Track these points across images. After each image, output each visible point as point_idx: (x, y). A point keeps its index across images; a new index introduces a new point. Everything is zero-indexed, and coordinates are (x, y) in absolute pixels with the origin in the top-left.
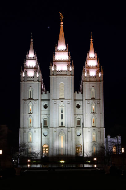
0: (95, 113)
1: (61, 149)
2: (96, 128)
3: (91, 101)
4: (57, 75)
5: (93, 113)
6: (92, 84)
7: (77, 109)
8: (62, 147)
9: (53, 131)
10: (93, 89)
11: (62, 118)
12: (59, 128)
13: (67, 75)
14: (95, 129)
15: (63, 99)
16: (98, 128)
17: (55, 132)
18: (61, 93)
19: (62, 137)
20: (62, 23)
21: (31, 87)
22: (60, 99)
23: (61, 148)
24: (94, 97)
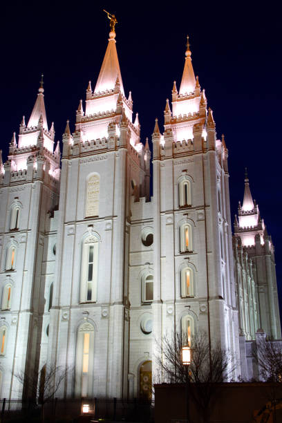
0: (191, 252)
1: (81, 379)
2: (195, 300)
3: (179, 215)
4: (81, 155)
5: (187, 252)
6: (180, 164)
7: (143, 248)
8: (86, 370)
9: (61, 318)
10: (184, 180)
11: (90, 278)
12: (76, 307)
13: (106, 150)
14: (188, 304)
15: (96, 217)
16: (200, 301)
17: (64, 319)
18: (91, 202)
19: (87, 336)
20: (113, 35)
21: (17, 198)
22: (88, 218)
23: (83, 375)
24: (189, 203)
